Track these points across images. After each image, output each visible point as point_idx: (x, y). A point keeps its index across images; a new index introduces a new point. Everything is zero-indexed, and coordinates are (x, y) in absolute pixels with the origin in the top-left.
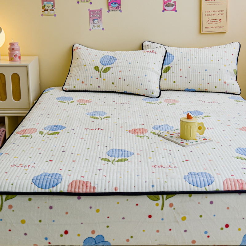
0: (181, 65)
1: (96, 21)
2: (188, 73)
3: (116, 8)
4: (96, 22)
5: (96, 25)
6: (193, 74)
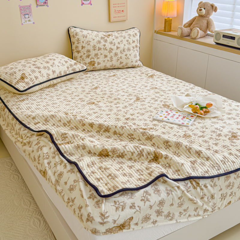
3: (44, 4)
4: (27, 17)
5: (27, 19)
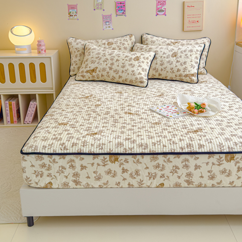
1: (108, 23)
3: (122, 14)
5: (108, 26)
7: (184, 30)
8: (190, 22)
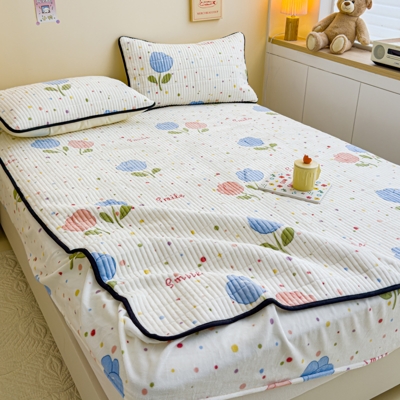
0: (185, 70)
2: (195, 81)
6: (201, 82)
7: (194, 20)
8: (202, 4)
